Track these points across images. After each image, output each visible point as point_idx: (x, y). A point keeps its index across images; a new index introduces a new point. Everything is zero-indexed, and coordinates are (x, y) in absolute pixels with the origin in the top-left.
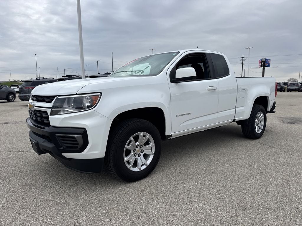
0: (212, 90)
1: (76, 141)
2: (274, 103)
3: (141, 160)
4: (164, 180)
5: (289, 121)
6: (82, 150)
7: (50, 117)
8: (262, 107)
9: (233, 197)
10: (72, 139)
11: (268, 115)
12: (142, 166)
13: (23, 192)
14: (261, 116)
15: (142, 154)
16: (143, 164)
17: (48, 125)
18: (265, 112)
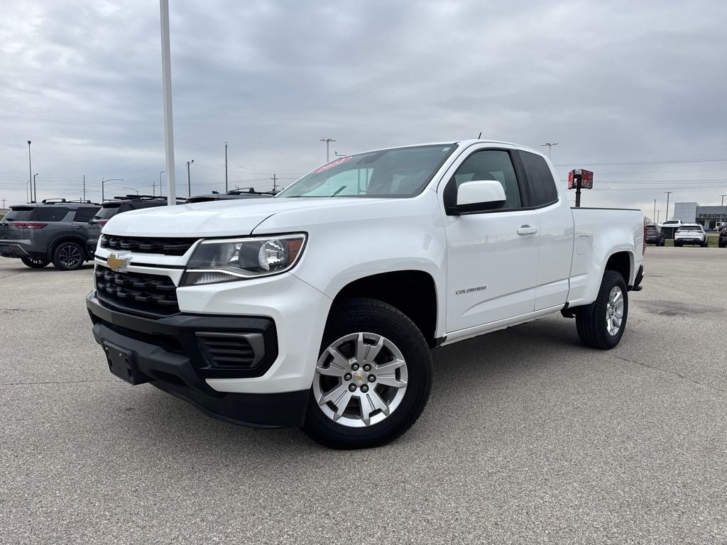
0: (527, 236)
1: (250, 348)
2: (641, 269)
3: (369, 400)
4: (441, 444)
5: (661, 309)
6: (260, 370)
7: (178, 289)
8: (619, 277)
9: (613, 479)
10: (238, 345)
11: (631, 294)
12: (371, 415)
13: (99, 481)
14: (617, 295)
15: (372, 386)
16: (375, 409)
17: (174, 308)
18: (626, 289)
